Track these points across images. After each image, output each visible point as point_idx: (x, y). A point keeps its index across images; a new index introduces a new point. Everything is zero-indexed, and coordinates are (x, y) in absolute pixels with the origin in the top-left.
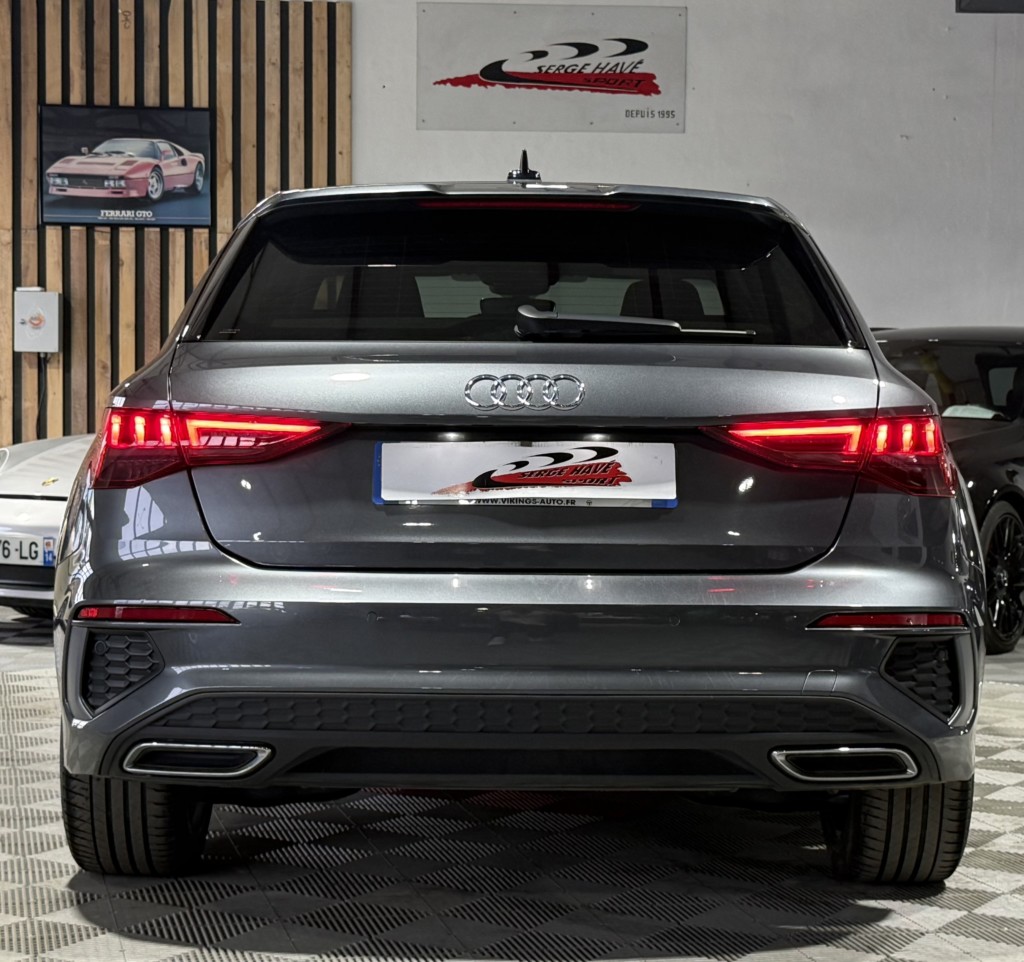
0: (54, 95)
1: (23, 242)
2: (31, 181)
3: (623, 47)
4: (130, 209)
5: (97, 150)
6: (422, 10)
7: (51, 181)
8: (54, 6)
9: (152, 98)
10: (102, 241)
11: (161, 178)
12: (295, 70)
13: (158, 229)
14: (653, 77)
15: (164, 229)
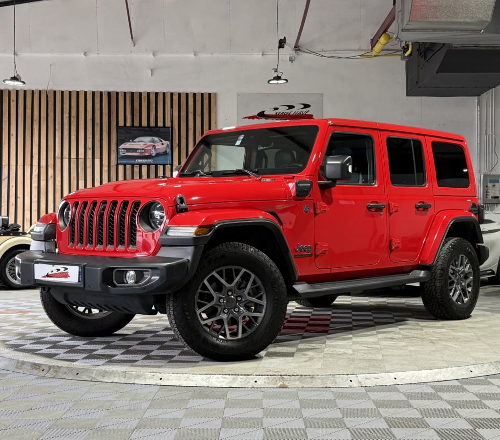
0: (121, 123)
1: (111, 170)
2: (114, 151)
3: (303, 106)
4: (145, 159)
5: (135, 141)
6: (239, 95)
7: (120, 150)
8: (122, 95)
9: (152, 124)
10: (136, 169)
11: (155, 149)
12: (198, 115)
13: (154, 165)
14: (312, 115)
15: (156, 165)
